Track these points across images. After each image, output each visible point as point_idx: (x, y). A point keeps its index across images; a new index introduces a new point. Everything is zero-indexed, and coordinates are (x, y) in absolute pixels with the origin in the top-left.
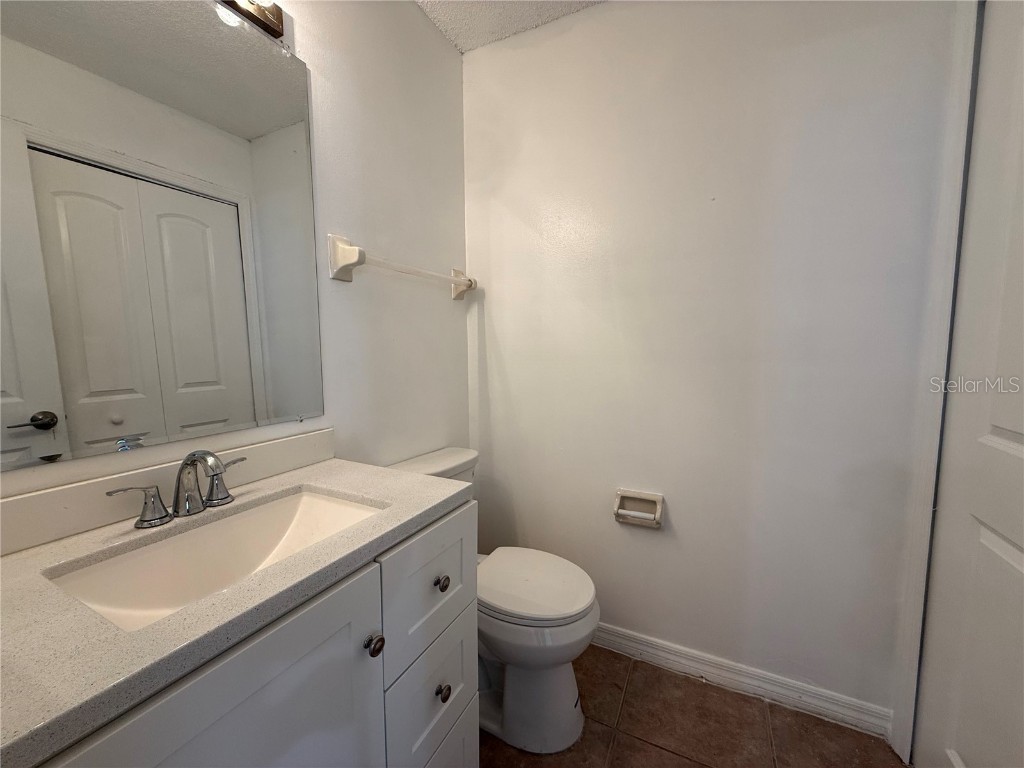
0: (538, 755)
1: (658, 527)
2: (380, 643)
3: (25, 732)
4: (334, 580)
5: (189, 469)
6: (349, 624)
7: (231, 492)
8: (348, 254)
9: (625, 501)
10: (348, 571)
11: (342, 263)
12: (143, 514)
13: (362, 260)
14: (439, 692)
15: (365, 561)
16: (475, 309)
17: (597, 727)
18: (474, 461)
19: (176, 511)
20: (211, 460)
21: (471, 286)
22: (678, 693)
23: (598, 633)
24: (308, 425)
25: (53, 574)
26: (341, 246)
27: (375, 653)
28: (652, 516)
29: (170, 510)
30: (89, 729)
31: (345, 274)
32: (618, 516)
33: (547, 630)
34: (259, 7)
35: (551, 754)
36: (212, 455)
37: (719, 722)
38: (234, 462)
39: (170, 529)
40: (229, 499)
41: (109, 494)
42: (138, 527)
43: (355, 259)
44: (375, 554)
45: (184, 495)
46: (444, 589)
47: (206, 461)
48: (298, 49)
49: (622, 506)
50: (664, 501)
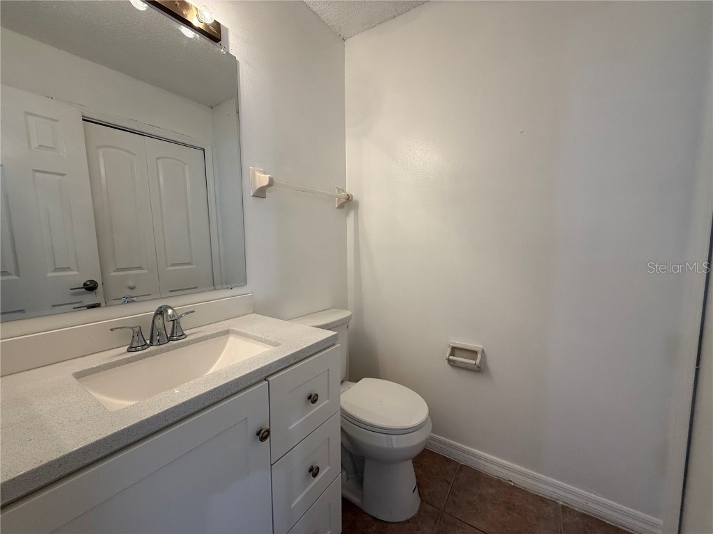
0: (386, 522)
1: (479, 370)
2: (266, 433)
3: (45, 462)
4: (237, 389)
5: (159, 316)
6: (246, 418)
7: (186, 332)
8: (263, 180)
9: (454, 350)
10: (246, 385)
11: (258, 186)
12: (132, 343)
13: (271, 183)
14: (311, 470)
15: (257, 379)
16: (352, 214)
17: (429, 508)
18: (349, 318)
19: (151, 342)
20: (170, 312)
21: (349, 199)
22: (491, 491)
23: (430, 441)
24: (235, 291)
25: (79, 376)
26: (258, 174)
27: (263, 439)
28: (473, 362)
29: (148, 342)
30: (81, 464)
31: (261, 193)
32: (449, 361)
33: (393, 437)
34: (206, 24)
35: (395, 523)
36: (171, 308)
37: (521, 515)
38: (187, 313)
39: (146, 353)
40: (184, 336)
41: (112, 330)
42: (129, 351)
43: (266, 183)
44: (264, 375)
45: (156, 333)
46: (314, 401)
47: (167, 312)
48: (230, 48)
49: (452, 354)
50: (483, 351)
